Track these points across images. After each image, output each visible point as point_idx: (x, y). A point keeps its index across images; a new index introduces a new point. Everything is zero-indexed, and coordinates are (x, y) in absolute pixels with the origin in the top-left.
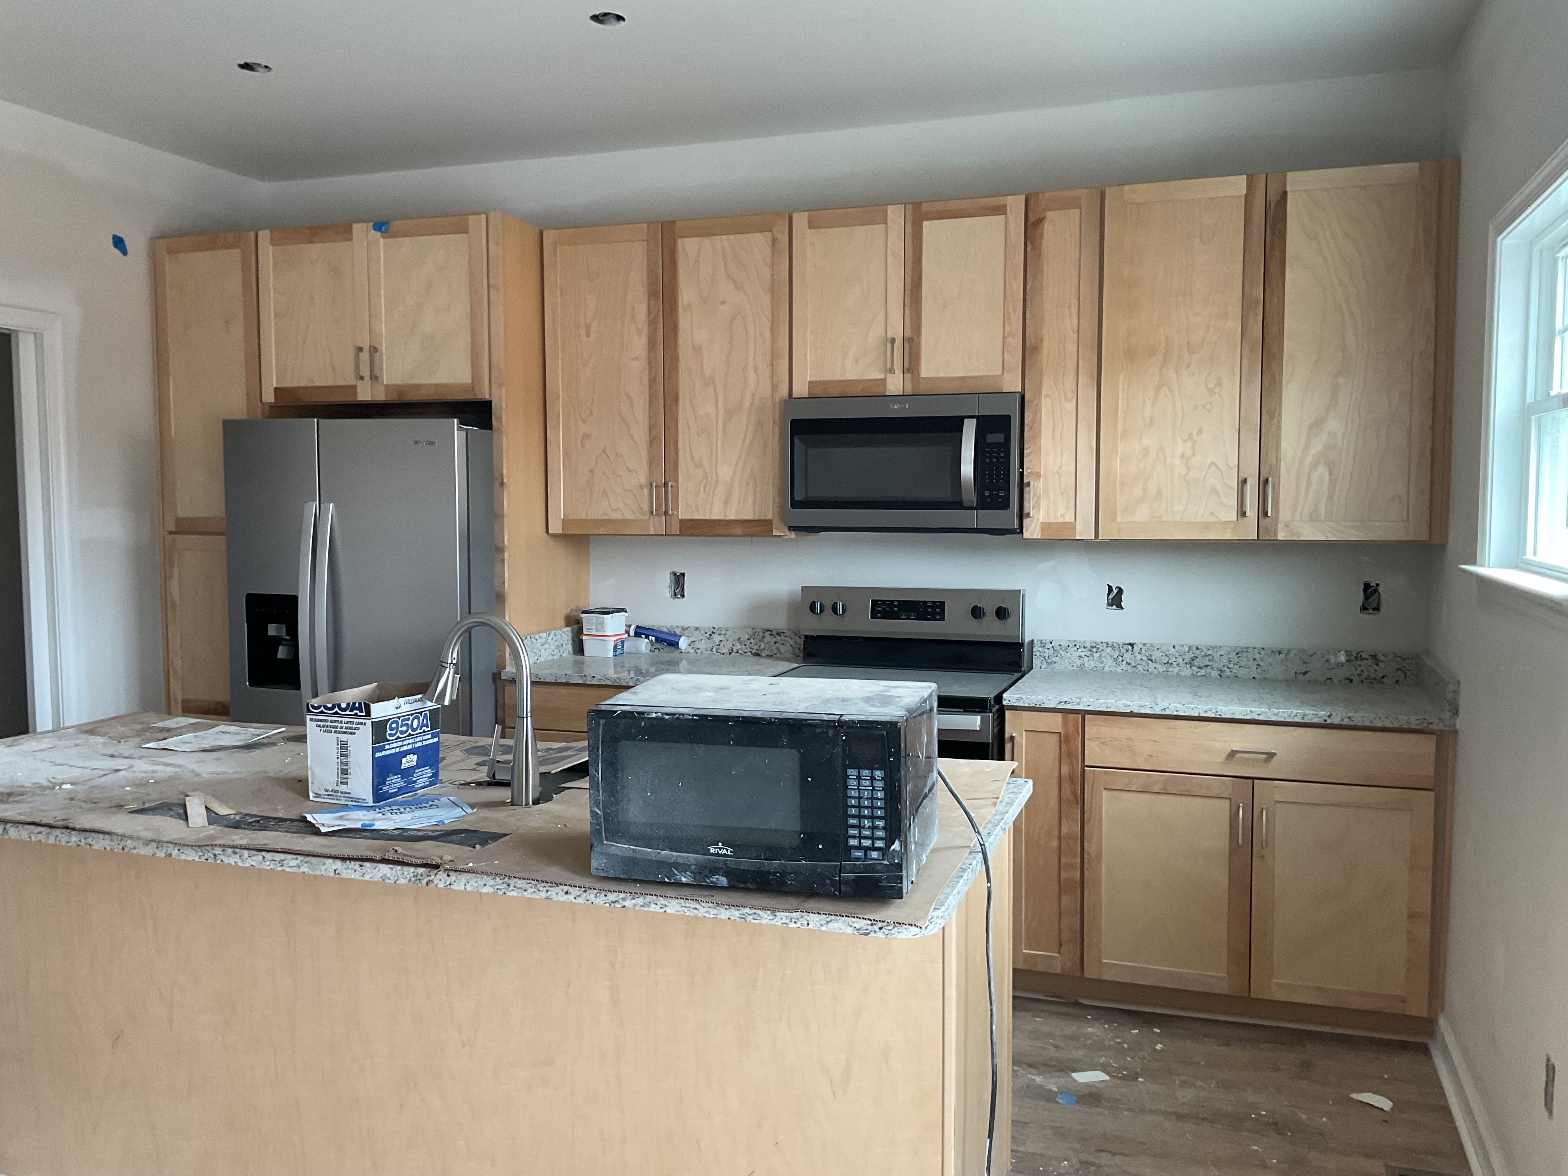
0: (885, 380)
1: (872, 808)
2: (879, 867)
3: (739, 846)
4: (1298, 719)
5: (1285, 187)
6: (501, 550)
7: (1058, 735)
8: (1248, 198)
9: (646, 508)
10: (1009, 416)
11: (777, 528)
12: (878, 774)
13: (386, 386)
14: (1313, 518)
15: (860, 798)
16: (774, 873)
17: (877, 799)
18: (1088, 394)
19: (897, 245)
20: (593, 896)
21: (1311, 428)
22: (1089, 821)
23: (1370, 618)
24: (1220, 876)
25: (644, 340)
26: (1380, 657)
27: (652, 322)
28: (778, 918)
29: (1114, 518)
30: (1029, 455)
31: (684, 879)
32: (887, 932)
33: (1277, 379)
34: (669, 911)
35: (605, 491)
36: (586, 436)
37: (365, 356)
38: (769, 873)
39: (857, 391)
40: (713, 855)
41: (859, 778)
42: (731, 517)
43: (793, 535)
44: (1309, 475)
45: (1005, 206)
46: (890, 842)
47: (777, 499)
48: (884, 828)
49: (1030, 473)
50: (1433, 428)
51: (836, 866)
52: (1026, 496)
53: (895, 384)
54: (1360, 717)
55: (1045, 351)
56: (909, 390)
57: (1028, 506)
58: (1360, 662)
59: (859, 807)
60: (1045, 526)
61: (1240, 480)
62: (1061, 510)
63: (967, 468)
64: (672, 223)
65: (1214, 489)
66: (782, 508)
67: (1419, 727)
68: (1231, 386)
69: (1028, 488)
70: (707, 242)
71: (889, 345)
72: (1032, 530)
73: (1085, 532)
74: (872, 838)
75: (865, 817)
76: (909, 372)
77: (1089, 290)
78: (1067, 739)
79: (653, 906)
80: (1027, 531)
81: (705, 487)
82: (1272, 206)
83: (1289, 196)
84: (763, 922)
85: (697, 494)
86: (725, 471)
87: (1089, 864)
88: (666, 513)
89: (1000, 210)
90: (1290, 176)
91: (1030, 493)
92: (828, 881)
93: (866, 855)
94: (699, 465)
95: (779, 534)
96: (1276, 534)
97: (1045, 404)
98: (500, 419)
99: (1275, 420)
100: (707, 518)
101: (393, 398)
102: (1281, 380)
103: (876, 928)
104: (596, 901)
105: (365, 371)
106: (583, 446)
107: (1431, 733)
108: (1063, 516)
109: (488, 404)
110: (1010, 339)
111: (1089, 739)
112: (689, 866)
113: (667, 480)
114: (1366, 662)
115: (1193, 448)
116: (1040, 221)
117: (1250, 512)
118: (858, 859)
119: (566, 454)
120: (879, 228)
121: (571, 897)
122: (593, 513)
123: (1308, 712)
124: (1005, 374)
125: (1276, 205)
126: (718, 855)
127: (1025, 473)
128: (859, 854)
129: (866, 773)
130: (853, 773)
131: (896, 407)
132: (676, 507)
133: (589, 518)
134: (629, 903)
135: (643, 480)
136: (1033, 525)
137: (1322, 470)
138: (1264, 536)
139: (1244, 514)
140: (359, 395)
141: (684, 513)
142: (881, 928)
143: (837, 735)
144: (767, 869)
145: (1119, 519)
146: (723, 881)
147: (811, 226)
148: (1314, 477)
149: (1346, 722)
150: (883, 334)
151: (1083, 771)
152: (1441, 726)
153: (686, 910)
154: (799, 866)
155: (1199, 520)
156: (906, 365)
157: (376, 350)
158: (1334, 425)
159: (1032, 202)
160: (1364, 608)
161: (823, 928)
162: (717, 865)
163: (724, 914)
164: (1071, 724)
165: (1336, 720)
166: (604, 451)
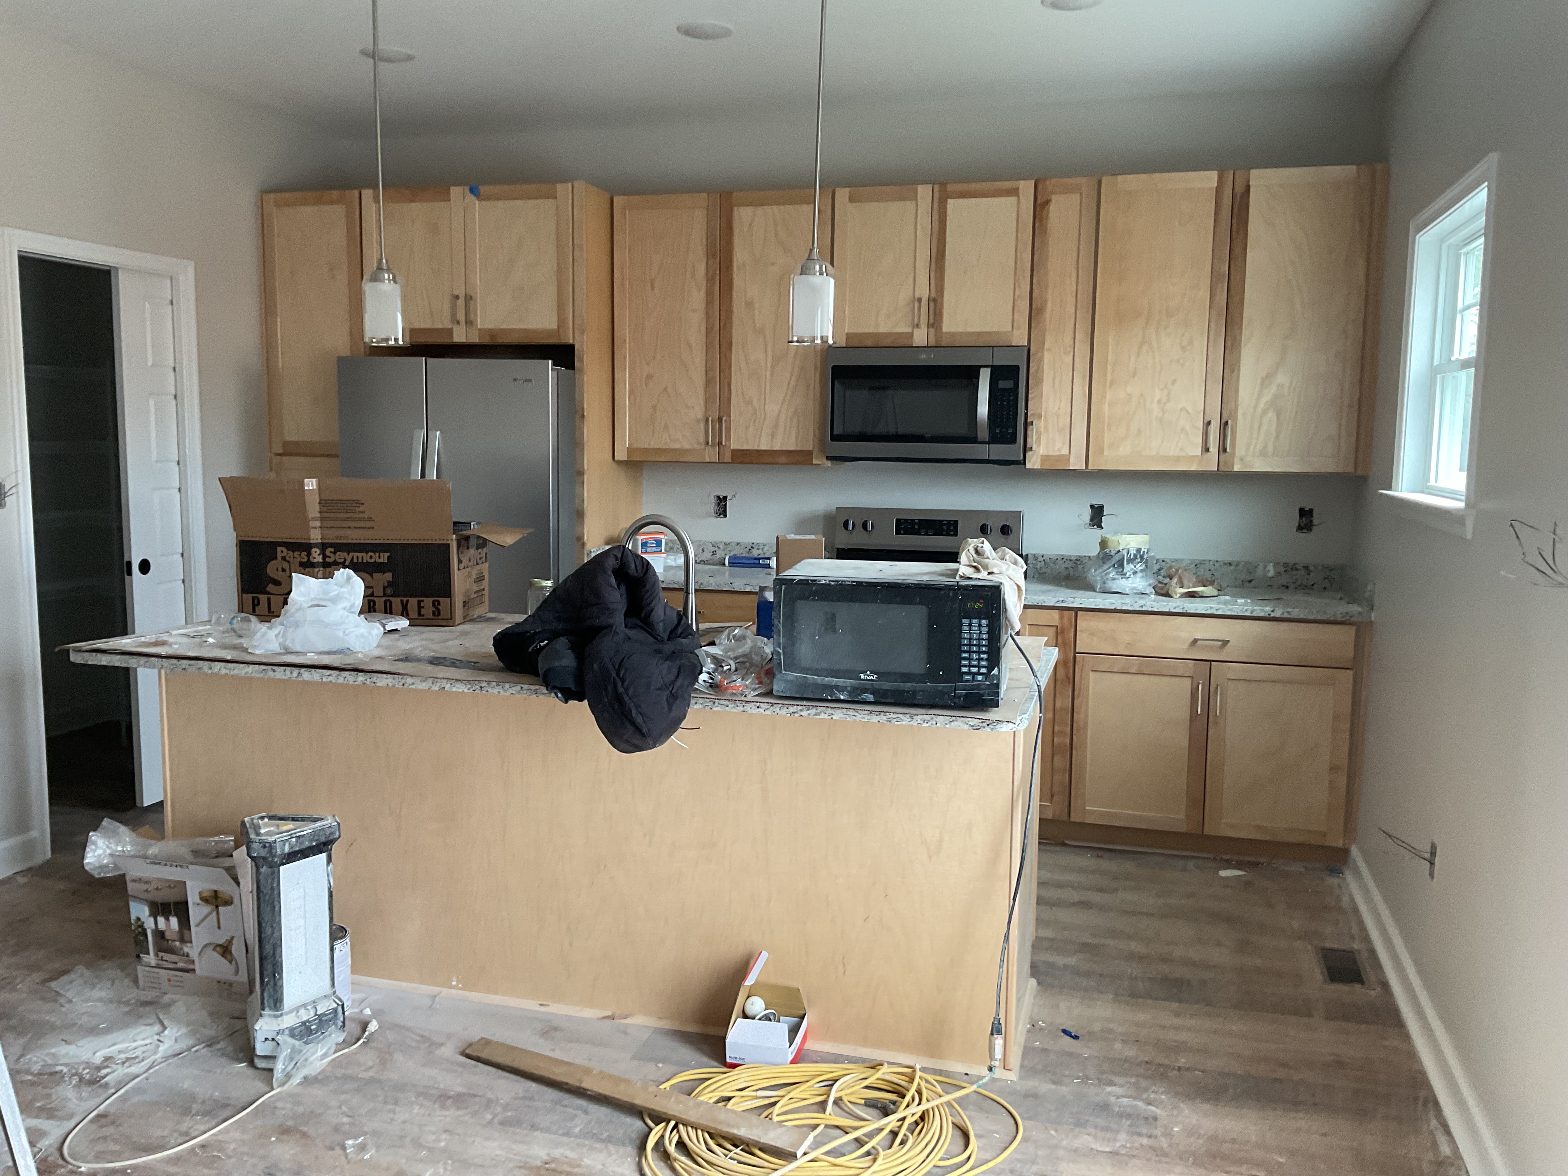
0: (912, 333)
1: (979, 646)
2: (983, 687)
3: (881, 673)
4: (1248, 614)
5: (1249, 181)
6: (581, 473)
7: (1055, 628)
8: (1219, 191)
9: (702, 439)
10: (1018, 367)
11: (817, 458)
12: (984, 622)
13: (480, 329)
14: (1263, 454)
15: (970, 639)
16: (908, 692)
17: (983, 639)
18: (1083, 348)
19: (925, 220)
20: (778, 709)
21: (1264, 380)
22: (1078, 696)
23: (1304, 536)
24: (1182, 739)
25: (703, 294)
26: (1312, 568)
27: (709, 279)
28: (914, 720)
29: (1102, 451)
30: (1033, 398)
31: (842, 697)
32: (992, 727)
33: (1238, 338)
34: (834, 718)
35: (666, 425)
36: (649, 377)
37: (461, 302)
38: (904, 691)
39: (887, 342)
40: (863, 680)
41: (970, 625)
42: (777, 447)
43: (829, 463)
44: (1261, 417)
45: (1018, 189)
46: (990, 668)
47: (817, 433)
48: (986, 659)
49: (1032, 414)
50: (1361, 381)
51: (952, 686)
52: (1029, 433)
53: (921, 337)
54: (1296, 613)
55: (1048, 314)
56: (932, 343)
57: (1032, 441)
58: (1294, 572)
59: (970, 645)
60: (1045, 458)
61: (1205, 422)
62: (1058, 445)
63: (983, 409)
64: (730, 194)
65: (1183, 429)
66: (822, 442)
67: (1344, 619)
68: (1201, 344)
69: (1031, 427)
70: (760, 211)
71: (916, 305)
72: (1033, 462)
73: (1077, 463)
74: (979, 667)
75: (974, 652)
76: (933, 327)
77: (1086, 262)
78: (1063, 632)
79: (823, 714)
80: (1029, 461)
81: (755, 421)
82: (1239, 195)
83: (1252, 189)
84: (904, 723)
85: (747, 428)
86: (772, 409)
87: (1078, 730)
88: (720, 443)
89: (1013, 192)
90: (1254, 173)
91: (1032, 430)
92: (946, 696)
93: (973, 678)
94: (749, 403)
95: (817, 463)
96: (1233, 466)
97: (1047, 357)
98: (582, 361)
99: (1235, 373)
100: (756, 448)
101: (486, 340)
102: (1240, 341)
103: (985, 724)
104: (780, 713)
105: (461, 317)
106: (646, 385)
107: (1351, 624)
108: (1059, 450)
109: (571, 347)
110: (1018, 302)
111: (1081, 631)
112: (846, 687)
113: (721, 414)
114: (1299, 572)
115: (1168, 395)
116: (1047, 202)
117: (1213, 447)
118: (968, 681)
119: (631, 392)
120: (910, 204)
121: (761, 710)
122: (654, 443)
123: (1255, 608)
124: (1015, 330)
125: (1241, 198)
126: (867, 680)
127: (1029, 414)
128: (969, 677)
129: (975, 621)
130: (966, 621)
131: (923, 356)
132: (728, 438)
133: (651, 447)
134: (805, 713)
135: (700, 414)
136: (1034, 458)
137: (1271, 415)
138: (1222, 468)
139: (1207, 450)
140: (455, 336)
141: (734, 445)
142: (988, 725)
143: (956, 595)
144: (903, 689)
145: (1106, 453)
146: (871, 698)
147: (852, 199)
148: (1265, 421)
149: (1286, 615)
150: (910, 293)
151: (1075, 657)
152: (1360, 619)
153: (847, 716)
154: (925, 687)
155: (1171, 454)
156: (931, 321)
157: (471, 298)
158: (1281, 378)
159: (1040, 187)
160: (1300, 528)
161: (947, 726)
162: (867, 687)
163: (875, 719)
164: (1066, 620)
165: (1278, 614)
166: (665, 389)
